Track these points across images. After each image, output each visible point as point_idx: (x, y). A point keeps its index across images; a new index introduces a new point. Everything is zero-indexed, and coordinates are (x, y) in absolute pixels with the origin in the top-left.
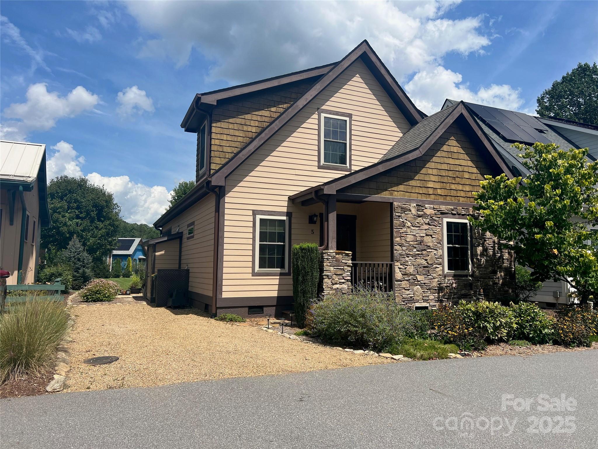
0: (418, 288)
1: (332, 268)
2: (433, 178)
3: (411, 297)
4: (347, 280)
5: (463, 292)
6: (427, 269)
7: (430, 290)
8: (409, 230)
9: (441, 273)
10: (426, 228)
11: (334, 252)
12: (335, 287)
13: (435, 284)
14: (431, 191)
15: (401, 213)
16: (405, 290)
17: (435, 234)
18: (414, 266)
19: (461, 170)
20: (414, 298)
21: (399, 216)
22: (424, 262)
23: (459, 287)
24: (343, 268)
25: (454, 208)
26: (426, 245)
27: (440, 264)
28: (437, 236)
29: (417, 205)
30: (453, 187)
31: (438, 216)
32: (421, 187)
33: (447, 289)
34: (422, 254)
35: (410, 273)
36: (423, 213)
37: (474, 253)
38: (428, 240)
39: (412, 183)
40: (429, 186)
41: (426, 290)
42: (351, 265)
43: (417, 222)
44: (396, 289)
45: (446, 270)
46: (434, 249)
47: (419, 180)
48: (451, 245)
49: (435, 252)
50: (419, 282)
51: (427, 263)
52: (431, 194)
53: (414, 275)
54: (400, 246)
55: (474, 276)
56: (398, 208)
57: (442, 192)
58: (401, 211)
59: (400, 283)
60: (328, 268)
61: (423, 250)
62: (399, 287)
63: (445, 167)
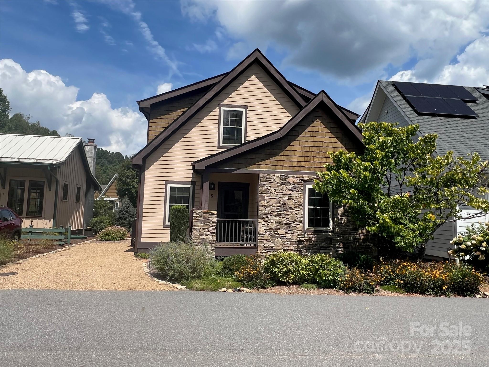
0: (278, 240)
1: (199, 224)
2: (297, 154)
3: (272, 247)
4: (212, 233)
5: (322, 245)
6: (288, 226)
7: (290, 242)
8: (272, 195)
9: (301, 229)
10: (289, 193)
11: (201, 212)
12: (202, 237)
13: (295, 237)
14: (295, 164)
15: (266, 182)
16: (267, 241)
17: (297, 198)
18: (276, 223)
19: (325, 146)
20: (275, 248)
21: (264, 184)
22: (286, 220)
23: (319, 241)
24: (208, 223)
25: (316, 177)
26: (288, 207)
27: (301, 222)
28: (298, 199)
29: (280, 175)
30: (317, 160)
31: (301, 184)
32: (285, 161)
33: (306, 242)
34: (284, 214)
35: (272, 228)
36: (286, 181)
37: (335, 213)
38: (291, 204)
39: (276, 158)
40: (294, 160)
41: (287, 242)
42: (216, 221)
43: (281, 189)
44: (259, 240)
45: (307, 227)
46: (295, 210)
47: (284, 155)
48: (312, 207)
49: (297, 212)
50: (280, 236)
51: (289, 221)
52: (295, 167)
53: (275, 230)
54: (264, 207)
55: (335, 232)
56: (264, 178)
57: (306, 164)
58: (266, 180)
59: (263, 235)
60: (196, 223)
61: (285, 211)
62: (261, 239)
63: (310, 144)
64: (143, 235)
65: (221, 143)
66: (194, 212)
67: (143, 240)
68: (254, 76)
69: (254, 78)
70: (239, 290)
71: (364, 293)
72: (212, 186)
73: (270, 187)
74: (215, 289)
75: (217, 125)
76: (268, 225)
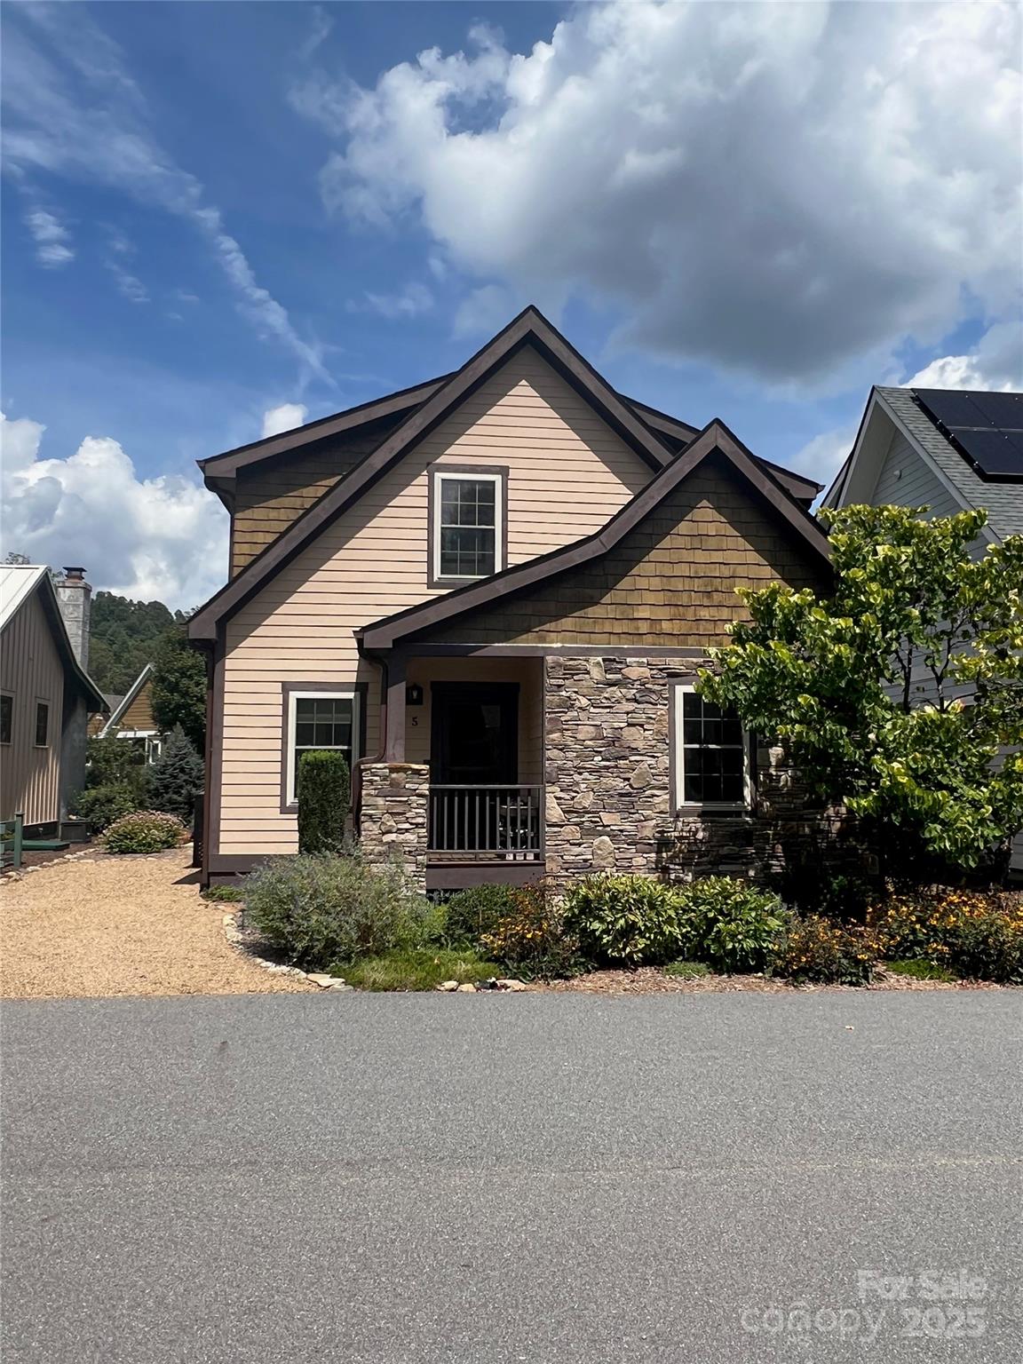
0: (602, 842)
1: (380, 801)
2: (650, 598)
3: (586, 861)
4: (417, 825)
5: (725, 850)
6: (628, 801)
7: (635, 845)
8: (582, 715)
9: (664, 807)
10: (629, 710)
11: (385, 768)
12: (388, 838)
13: (649, 831)
14: (644, 627)
15: (564, 679)
16: (571, 844)
17: (652, 721)
18: (594, 793)
19: (727, 574)
20: (594, 862)
21: (559, 686)
22: (622, 785)
23: (715, 839)
24: (406, 799)
25: (704, 661)
26: (629, 747)
27: (666, 788)
28: (656, 726)
29: (604, 660)
30: (704, 614)
31: (662, 682)
32: (617, 619)
33: (681, 843)
34: (616, 767)
35: (584, 808)
36: (619, 676)
37: (759, 761)
38: (636, 738)
39: (593, 611)
40: (641, 615)
41: (625, 846)
42: (427, 792)
43: (606, 698)
44: (547, 843)
45: (681, 801)
46: (648, 756)
47: (612, 604)
48: (697, 746)
49: (652, 761)
50: (608, 829)
51: (631, 785)
52: (645, 634)
53: (594, 813)
54: (561, 750)
55: (759, 815)
56: (558, 668)
57: (675, 627)
58: (564, 674)
59: (559, 829)
60: (371, 801)
61: (620, 758)
62: (554, 838)
63: (684, 570)
64: (223, 837)
65: (437, 574)
66: (366, 770)
67: (224, 850)
68: (524, 382)
69: (524, 389)
70: (493, 986)
71: (842, 983)
72: (415, 694)
73: (576, 692)
74: (426, 986)
75: (425, 524)
76: (573, 798)
